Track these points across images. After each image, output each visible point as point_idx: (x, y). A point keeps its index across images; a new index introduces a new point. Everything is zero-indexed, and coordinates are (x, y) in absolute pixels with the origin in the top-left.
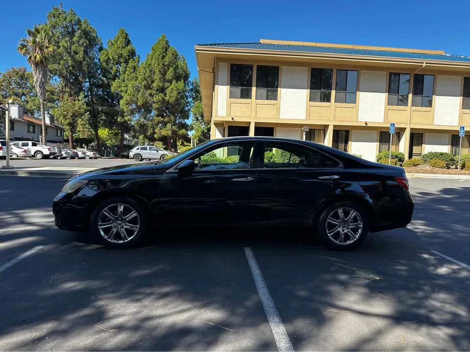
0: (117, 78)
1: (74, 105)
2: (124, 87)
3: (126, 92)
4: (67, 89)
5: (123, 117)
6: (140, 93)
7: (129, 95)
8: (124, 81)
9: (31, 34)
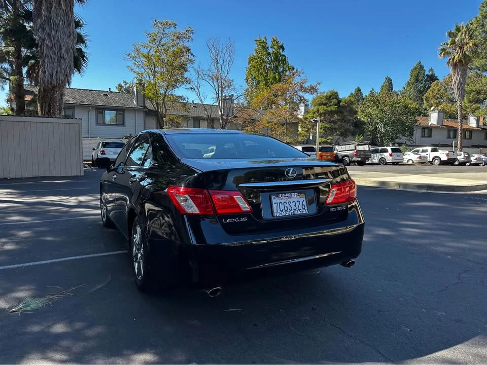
9: (451, 35)
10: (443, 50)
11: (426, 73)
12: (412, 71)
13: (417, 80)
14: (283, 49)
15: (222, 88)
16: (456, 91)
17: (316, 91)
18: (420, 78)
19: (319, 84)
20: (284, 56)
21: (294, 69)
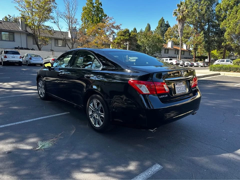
0: (224, 20)
1: (197, 38)
2: (228, 24)
3: (229, 27)
4: (195, 31)
5: (225, 43)
6: (238, 26)
7: (230, 29)
8: (229, 21)
10: (175, 13)
11: (165, 23)
12: (159, 21)
13: (161, 26)
14: (101, 5)
15: (71, 23)
16: (179, 32)
17: (119, 28)
18: (163, 25)
19: (121, 25)
20: (101, 9)
21: (107, 16)
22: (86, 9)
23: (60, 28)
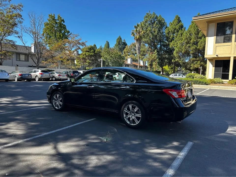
0: (173, 41)
1: (152, 56)
2: (176, 44)
3: (177, 46)
4: (150, 49)
5: (175, 59)
6: (183, 47)
7: (178, 48)
8: (176, 41)
9: (136, 27)
10: (133, 33)
11: (122, 41)
12: (117, 40)
13: (119, 44)
14: (64, 22)
16: (137, 50)
17: (85, 45)
18: (120, 43)
19: (86, 42)
20: (64, 25)
21: (69, 32)
22: (48, 24)
23: (24, 43)
